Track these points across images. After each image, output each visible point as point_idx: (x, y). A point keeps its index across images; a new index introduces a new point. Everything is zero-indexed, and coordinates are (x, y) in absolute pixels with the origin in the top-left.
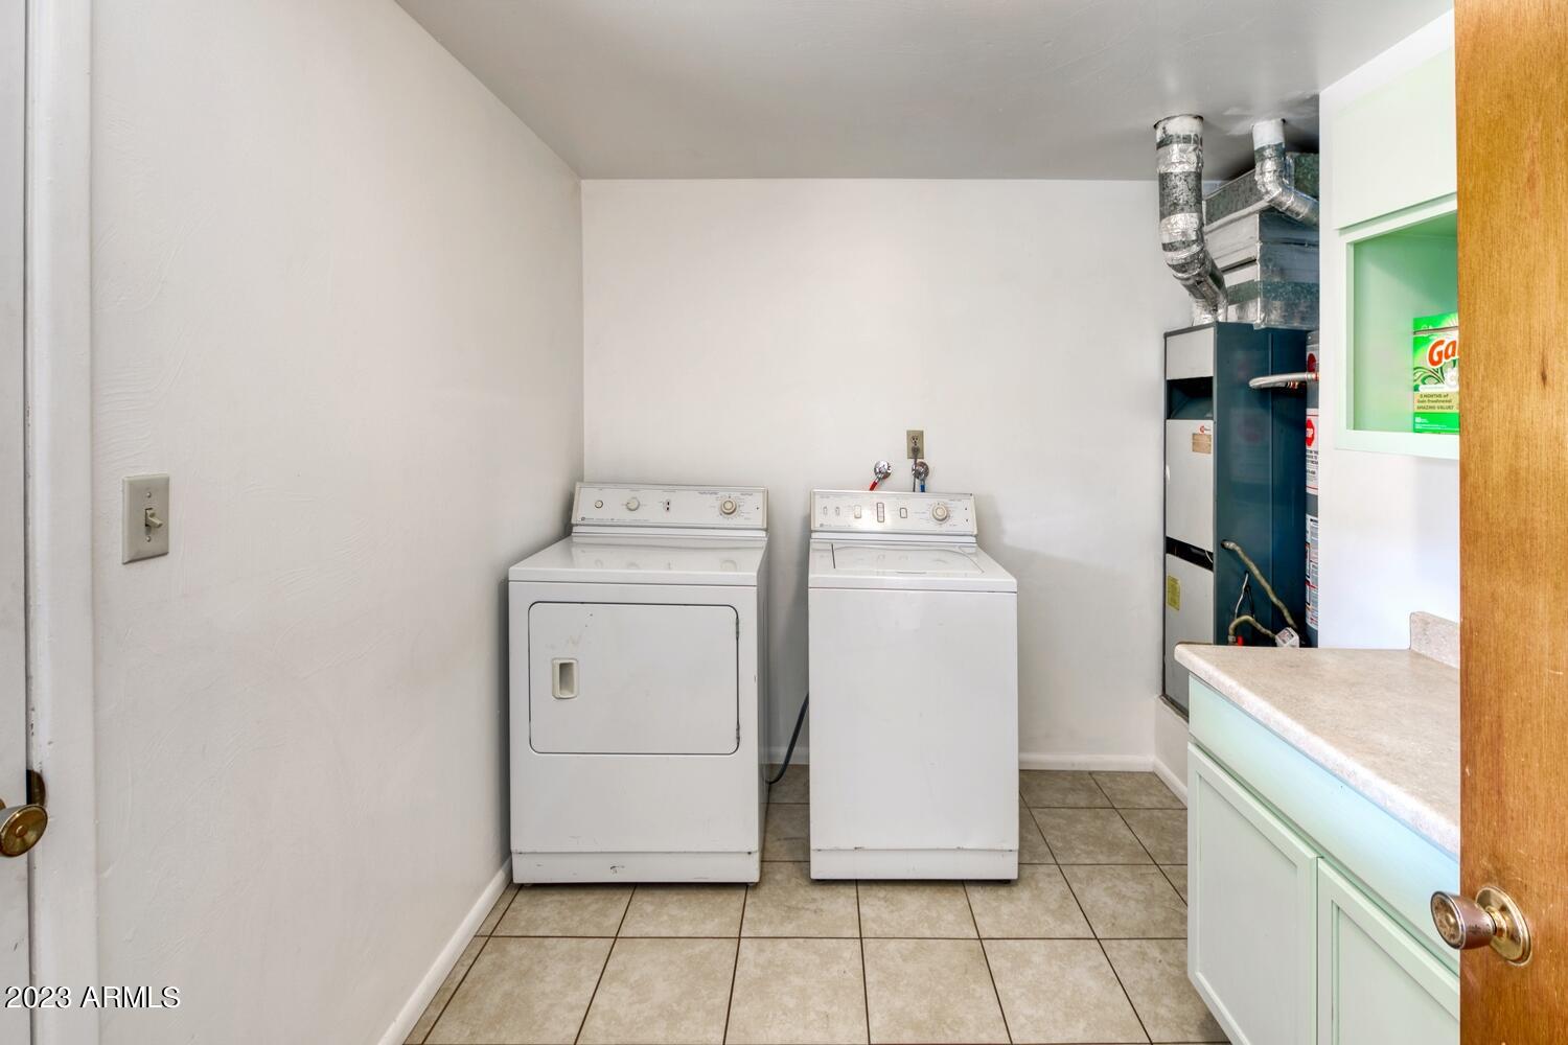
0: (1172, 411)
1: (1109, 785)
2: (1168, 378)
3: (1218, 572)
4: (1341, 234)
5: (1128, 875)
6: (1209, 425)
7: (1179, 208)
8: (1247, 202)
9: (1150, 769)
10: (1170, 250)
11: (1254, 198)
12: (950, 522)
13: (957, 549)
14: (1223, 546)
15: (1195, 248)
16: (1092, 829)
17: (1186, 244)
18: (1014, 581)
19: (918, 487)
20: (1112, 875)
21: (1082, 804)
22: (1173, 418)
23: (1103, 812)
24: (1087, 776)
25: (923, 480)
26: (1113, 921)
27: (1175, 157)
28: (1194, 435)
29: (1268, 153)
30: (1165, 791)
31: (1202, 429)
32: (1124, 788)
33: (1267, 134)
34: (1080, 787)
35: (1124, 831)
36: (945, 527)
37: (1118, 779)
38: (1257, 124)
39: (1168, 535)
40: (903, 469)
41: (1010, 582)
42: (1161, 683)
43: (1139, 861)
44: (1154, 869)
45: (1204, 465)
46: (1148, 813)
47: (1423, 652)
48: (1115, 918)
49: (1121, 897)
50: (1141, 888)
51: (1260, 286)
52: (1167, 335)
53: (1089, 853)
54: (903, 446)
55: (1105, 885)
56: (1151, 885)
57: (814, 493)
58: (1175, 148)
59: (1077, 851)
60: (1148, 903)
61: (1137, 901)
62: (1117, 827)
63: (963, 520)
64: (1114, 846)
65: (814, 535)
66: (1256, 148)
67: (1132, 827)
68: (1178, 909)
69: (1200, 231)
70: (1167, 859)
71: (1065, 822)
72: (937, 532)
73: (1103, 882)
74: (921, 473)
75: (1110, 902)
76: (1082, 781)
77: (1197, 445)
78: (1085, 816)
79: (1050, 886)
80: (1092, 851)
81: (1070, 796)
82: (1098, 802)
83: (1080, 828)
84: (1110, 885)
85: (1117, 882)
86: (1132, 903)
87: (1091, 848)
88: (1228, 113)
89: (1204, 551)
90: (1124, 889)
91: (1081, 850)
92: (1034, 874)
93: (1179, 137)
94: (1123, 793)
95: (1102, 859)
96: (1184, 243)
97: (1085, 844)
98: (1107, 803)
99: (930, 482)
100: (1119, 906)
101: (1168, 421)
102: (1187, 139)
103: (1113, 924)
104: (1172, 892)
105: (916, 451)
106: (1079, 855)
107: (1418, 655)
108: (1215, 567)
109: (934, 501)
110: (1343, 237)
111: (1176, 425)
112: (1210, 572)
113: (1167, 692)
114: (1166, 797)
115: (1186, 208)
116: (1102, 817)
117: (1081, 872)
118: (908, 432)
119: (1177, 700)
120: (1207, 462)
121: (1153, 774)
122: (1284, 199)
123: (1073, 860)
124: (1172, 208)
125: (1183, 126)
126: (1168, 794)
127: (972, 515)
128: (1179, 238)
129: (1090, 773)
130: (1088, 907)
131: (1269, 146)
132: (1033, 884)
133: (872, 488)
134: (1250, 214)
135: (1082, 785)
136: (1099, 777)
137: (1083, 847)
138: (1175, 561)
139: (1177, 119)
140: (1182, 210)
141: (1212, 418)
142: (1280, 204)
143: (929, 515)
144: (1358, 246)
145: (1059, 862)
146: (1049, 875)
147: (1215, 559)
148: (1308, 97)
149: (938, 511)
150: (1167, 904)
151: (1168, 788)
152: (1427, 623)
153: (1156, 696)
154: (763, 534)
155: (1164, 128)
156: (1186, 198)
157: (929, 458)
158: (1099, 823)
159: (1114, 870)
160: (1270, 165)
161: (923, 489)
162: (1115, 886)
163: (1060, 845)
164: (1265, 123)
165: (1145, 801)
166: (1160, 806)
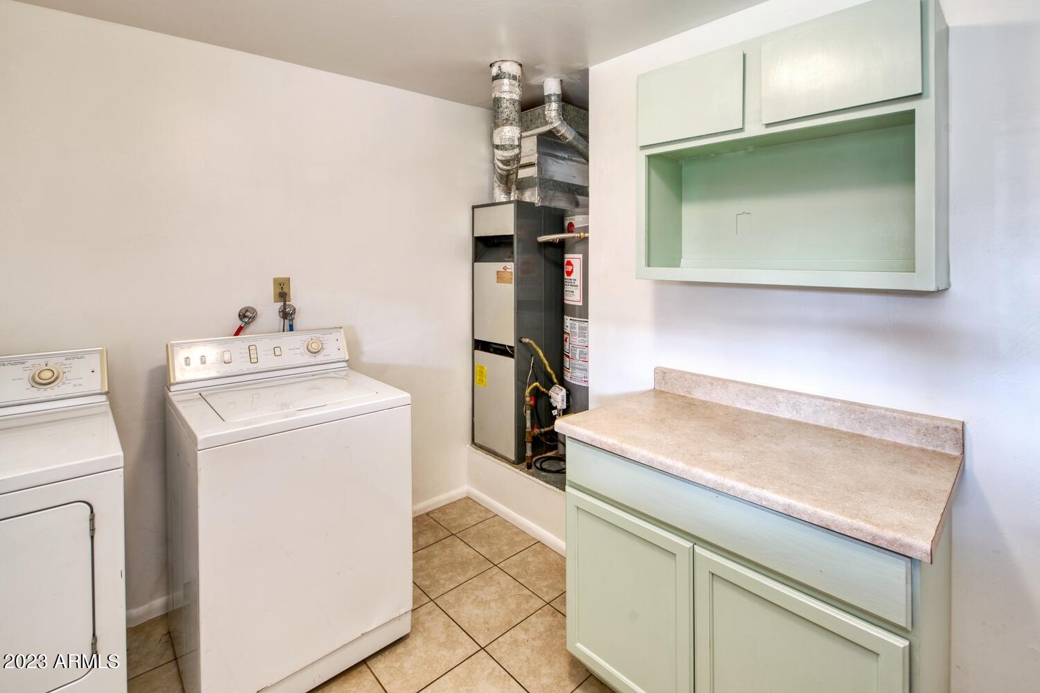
0: (478, 257)
1: (443, 518)
2: (475, 236)
3: (518, 358)
4: (641, 150)
5: (481, 583)
6: (511, 266)
7: (509, 122)
8: (528, 128)
9: (465, 495)
10: (502, 150)
11: (534, 126)
12: (324, 353)
13: (332, 375)
14: (521, 342)
15: (516, 151)
16: (445, 559)
17: (512, 147)
18: (408, 395)
19: (287, 327)
20: (471, 589)
21: (431, 541)
22: (478, 262)
23: (447, 541)
24: (426, 517)
25: (292, 320)
26: (487, 626)
27: (506, 88)
28: (498, 272)
29: (553, 98)
30: (480, 508)
31: (505, 268)
32: (453, 516)
33: (552, 87)
34: (425, 528)
35: (467, 550)
36: (320, 358)
37: (447, 511)
38: (547, 80)
39: (476, 338)
40: (269, 311)
41: (405, 396)
42: (470, 435)
43: (484, 568)
44: (496, 570)
45: (508, 292)
46: (475, 528)
47: (662, 389)
48: (487, 623)
49: (484, 603)
50: (493, 589)
51: (537, 180)
52: (474, 208)
53: (450, 579)
54: (270, 291)
55: (470, 600)
56: (499, 583)
57: (172, 346)
58: (506, 81)
59: (442, 582)
60: (502, 598)
61: (495, 601)
62: (461, 548)
63: (336, 349)
64: (464, 565)
65: (172, 388)
66: (546, 94)
67: (470, 544)
68: (521, 593)
69: (520, 139)
70: (500, 557)
71: (424, 562)
72: (313, 363)
73: (469, 597)
74: (287, 315)
75: (477, 611)
76: (424, 523)
77: (500, 277)
78: (436, 549)
79: (436, 623)
80: (452, 576)
81: (420, 539)
82: (442, 534)
83: (436, 561)
84: (474, 597)
85: (478, 593)
86: (493, 604)
87: (450, 574)
88: (537, 67)
89: (504, 346)
90: (484, 596)
91: (444, 579)
92: (417, 618)
93: (509, 75)
94: (454, 520)
95: (461, 579)
96: (512, 146)
97: (445, 573)
98: (448, 533)
99: (297, 323)
100: (486, 611)
101: (475, 264)
102: (514, 78)
103: (488, 629)
104: (513, 581)
105: (283, 295)
106: (444, 584)
107: (662, 392)
108: (515, 356)
109: (306, 337)
110: (642, 151)
111: (482, 266)
112: (512, 359)
113: (476, 441)
114: (481, 512)
115: (514, 123)
116: (448, 545)
117: (450, 598)
118: (275, 280)
119: (483, 445)
120: (509, 290)
121: (468, 498)
122: (560, 128)
123: (442, 591)
124: (505, 122)
125: (511, 68)
126: (483, 509)
127: (343, 344)
128: (508, 143)
129: (428, 514)
130: (467, 625)
131: (554, 94)
132: (421, 629)
133: (237, 333)
134: (532, 135)
135: (425, 525)
136: (435, 515)
137: (445, 576)
138: (480, 354)
139: (509, 62)
140: (511, 124)
141: (513, 262)
142: (558, 132)
143: (304, 349)
144: (649, 157)
145: (433, 597)
146: (430, 613)
147: (516, 352)
148: (582, 69)
149: (313, 345)
150: (513, 593)
151: (480, 504)
152: (665, 373)
153: (468, 446)
154: (104, 398)
155: (499, 67)
156: (514, 117)
157: (295, 300)
158: (448, 551)
159: (470, 584)
160: (554, 106)
161: (291, 329)
162: (477, 597)
163: (428, 583)
164: (552, 79)
165: (470, 520)
166: (480, 520)
